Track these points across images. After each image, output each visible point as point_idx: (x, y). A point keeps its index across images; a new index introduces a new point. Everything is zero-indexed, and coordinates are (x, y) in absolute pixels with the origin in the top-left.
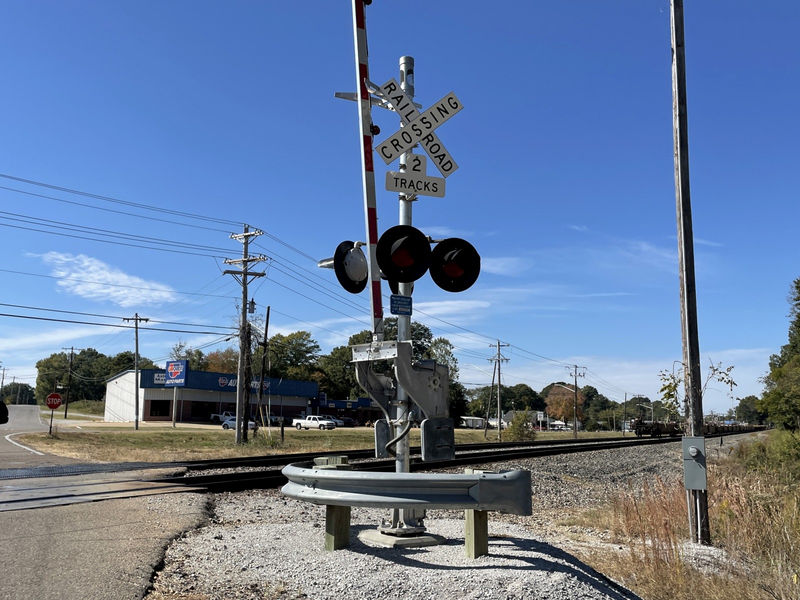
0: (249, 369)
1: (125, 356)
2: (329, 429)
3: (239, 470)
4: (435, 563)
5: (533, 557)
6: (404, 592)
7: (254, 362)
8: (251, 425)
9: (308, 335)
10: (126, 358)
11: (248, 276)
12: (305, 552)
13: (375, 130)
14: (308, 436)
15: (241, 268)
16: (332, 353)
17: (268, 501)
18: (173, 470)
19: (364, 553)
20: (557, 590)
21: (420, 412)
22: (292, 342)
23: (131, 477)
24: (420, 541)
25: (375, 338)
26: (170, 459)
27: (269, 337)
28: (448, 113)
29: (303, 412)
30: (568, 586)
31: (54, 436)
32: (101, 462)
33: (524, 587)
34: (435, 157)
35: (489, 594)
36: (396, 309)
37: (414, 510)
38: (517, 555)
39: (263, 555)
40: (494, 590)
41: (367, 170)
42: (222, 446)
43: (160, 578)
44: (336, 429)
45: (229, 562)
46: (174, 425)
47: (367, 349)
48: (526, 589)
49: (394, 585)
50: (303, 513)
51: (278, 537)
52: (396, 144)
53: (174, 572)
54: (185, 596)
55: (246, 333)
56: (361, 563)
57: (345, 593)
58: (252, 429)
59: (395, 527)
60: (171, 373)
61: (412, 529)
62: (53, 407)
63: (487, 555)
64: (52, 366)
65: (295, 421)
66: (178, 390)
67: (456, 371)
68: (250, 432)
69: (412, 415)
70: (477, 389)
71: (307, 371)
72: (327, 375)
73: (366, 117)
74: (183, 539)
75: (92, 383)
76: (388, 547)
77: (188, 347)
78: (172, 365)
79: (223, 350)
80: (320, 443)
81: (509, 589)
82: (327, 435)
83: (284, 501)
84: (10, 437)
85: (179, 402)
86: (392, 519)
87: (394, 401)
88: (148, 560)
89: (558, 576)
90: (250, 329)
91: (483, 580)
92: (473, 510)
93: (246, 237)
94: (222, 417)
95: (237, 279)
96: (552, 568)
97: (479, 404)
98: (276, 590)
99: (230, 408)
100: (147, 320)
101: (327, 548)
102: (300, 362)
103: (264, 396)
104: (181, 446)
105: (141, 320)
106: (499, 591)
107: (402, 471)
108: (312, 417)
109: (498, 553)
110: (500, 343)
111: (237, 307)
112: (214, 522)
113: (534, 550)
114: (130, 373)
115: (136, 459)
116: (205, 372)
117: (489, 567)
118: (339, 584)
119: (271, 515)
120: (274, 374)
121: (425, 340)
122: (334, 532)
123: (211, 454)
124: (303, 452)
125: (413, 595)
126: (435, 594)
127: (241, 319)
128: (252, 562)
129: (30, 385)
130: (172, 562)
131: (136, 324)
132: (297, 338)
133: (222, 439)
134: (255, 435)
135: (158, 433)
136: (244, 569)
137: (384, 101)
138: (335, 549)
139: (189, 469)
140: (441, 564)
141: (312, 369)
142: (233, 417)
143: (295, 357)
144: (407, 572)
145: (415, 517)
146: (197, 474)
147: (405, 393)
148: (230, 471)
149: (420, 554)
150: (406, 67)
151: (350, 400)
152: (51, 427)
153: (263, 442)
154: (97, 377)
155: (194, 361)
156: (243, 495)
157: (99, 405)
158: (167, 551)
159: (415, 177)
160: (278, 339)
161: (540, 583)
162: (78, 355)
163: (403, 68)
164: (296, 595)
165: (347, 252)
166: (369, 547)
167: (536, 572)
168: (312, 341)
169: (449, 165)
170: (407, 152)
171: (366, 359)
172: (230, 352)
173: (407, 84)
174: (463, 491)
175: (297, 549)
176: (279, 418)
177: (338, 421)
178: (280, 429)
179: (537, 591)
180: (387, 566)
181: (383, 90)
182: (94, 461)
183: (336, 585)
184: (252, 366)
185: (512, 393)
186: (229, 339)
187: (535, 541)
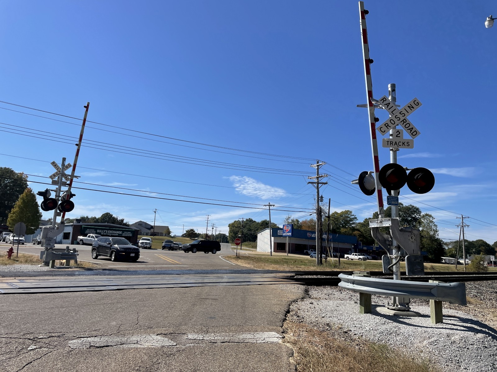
0: (321, 229)
1: (265, 222)
2: (364, 260)
3: (319, 276)
4: (415, 324)
5: (468, 326)
6: (398, 335)
7: (324, 226)
8: (323, 256)
9: (351, 212)
10: (265, 223)
11: (319, 184)
12: (351, 313)
13: (377, 120)
14: (352, 263)
15: (316, 181)
16: (364, 221)
17: (333, 291)
18: (289, 275)
19: (378, 316)
20: (479, 341)
21: (405, 252)
22: (343, 216)
23: (272, 276)
24: (407, 314)
25: (380, 216)
26: (287, 270)
27: (331, 213)
28: (414, 108)
29: (350, 251)
30: (485, 340)
31: (238, 257)
32: (259, 269)
33: (461, 338)
34: (408, 130)
35: (442, 340)
36: (390, 202)
37: (404, 298)
38: (459, 325)
39: (331, 312)
40: (444, 338)
41: (373, 138)
42: (310, 266)
43: (288, 316)
44: (368, 260)
45: (317, 314)
46: (288, 255)
47: (376, 222)
48: (462, 339)
49: (393, 331)
50: (350, 298)
51: (338, 305)
52: (387, 126)
53: (294, 315)
54: (299, 324)
55: (319, 212)
56: (377, 320)
57: (369, 332)
58: (324, 258)
59: (394, 306)
60: (285, 230)
61: (403, 308)
62: (237, 244)
63: (442, 322)
64: (235, 226)
65: (346, 256)
66: (289, 238)
67: (437, 232)
68: (323, 260)
69: (401, 253)
70: (451, 242)
71: (351, 231)
72: (362, 233)
73: (372, 114)
74: (297, 303)
75: (251, 234)
76: (391, 315)
77: (292, 218)
78: (285, 226)
79: (309, 220)
80: (358, 267)
81: (453, 338)
82: (363, 263)
83: (340, 292)
84: (221, 257)
85: (289, 244)
86: (393, 302)
87: (391, 246)
88: (283, 309)
89: (480, 335)
90: (321, 210)
91: (439, 333)
92: (434, 300)
93: (318, 166)
94: (309, 252)
95: (314, 186)
96: (477, 331)
97: (452, 250)
98: (338, 327)
99: (313, 248)
100: (274, 205)
101: (361, 312)
102: (347, 226)
103: (329, 242)
104: (291, 264)
105: (271, 205)
106: (447, 339)
107: (397, 279)
108: (355, 254)
109: (449, 323)
110: (463, 216)
111: (315, 199)
112: (309, 297)
113: (470, 323)
114: (267, 230)
115: (273, 269)
116: (301, 230)
117: (442, 328)
118: (366, 328)
119: (335, 297)
120: (334, 232)
121: (417, 215)
122: (363, 305)
123: (305, 269)
124: (350, 271)
125: (402, 337)
126: (413, 337)
127: (317, 205)
128: (327, 314)
129: (226, 234)
130: (292, 311)
131: (269, 208)
132: (345, 213)
133: (310, 263)
134: (326, 261)
135: (281, 258)
136: (323, 317)
137: (381, 106)
138: (365, 313)
139: (296, 275)
140: (417, 325)
141: (354, 229)
142: (315, 252)
143: (344, 223)
144: (400, 326)
145: (405, 302)
146: (300, 277)
147: (397, 243)
148: (315, 277)
149: (407, 319)
150: (392, 89)
151: (375, 246)
152: (237, 253)
153: (330, 265)
154: (253, 231)
155: (295, 225)
156: (321, 288)
157: (255, 244)
158: (291, 306)
159: (398, 140)
160: (335, 214)
161: (470, 337)
162: (245, 221)
163: (390, 89)
164: (347, 330)
165: (365, 177)
166: (381, 314)
167: (468, 332)
168: (353, 215)
169: (415, 133)
170: (393, 128)
171: (376, 226)
172: (312, 221)
173: (392, 96)
174: (428, 290)
175: (346, 311)
176: (337, 254)
177: (368, 257)
178: (338, 259)
179: (468, 341)
180: (390, 322)
181: (380, 101)
182: (255, 269)
183: (365, 328)
184: (323, 227)
185: (474, 244)
186: (311, 214)
187: (471, 320)
